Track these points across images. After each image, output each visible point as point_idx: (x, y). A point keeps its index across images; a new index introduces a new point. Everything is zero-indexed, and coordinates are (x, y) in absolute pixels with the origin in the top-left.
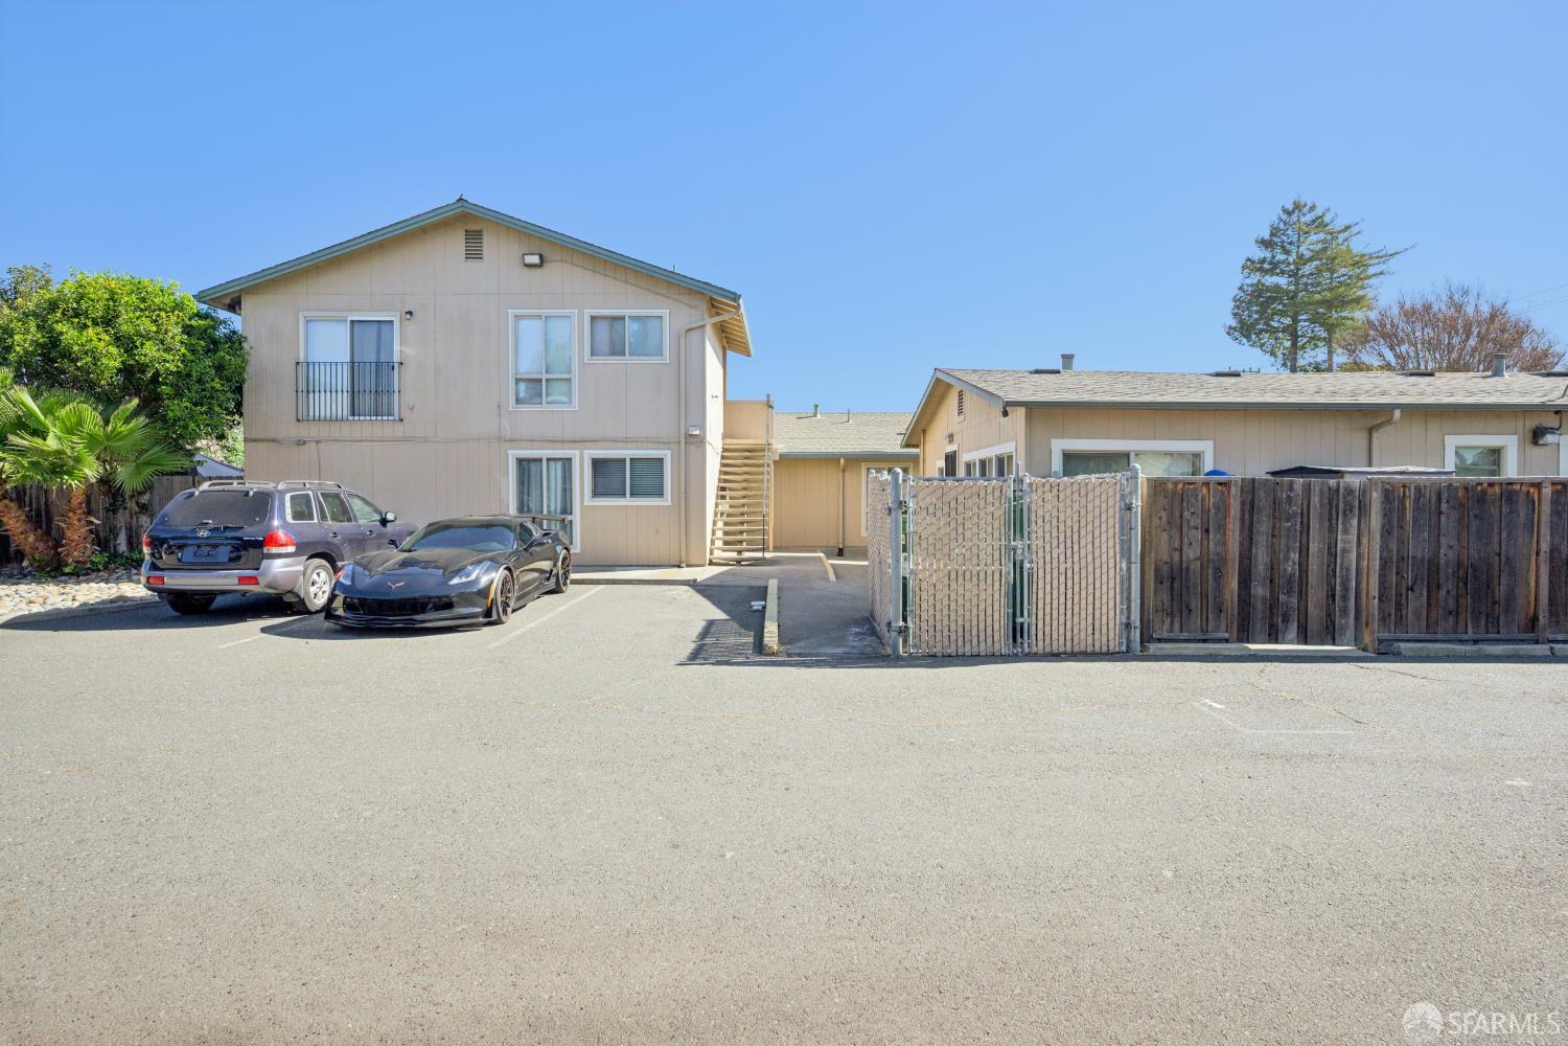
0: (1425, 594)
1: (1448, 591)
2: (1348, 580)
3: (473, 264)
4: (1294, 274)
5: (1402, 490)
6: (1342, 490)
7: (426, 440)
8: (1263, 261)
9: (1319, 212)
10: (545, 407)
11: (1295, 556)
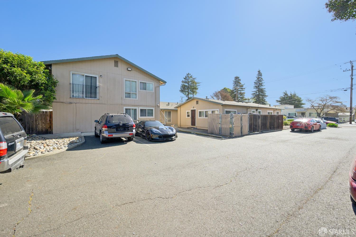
3: (116, 68)
4: (188, 84)
7: (105, 104)
8: (185, 81)
9: (191, 75)
10: (131, 99)
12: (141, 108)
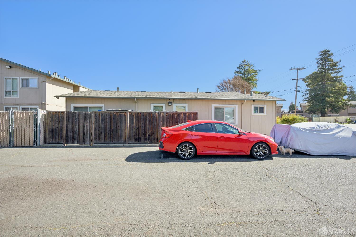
0: (104, 134)
1: (109, 134)
2: (88, 131)
5: (99, 114)
6: (86, 114)
8: (238, 71)
10: (12, 97)
11: (77, 127)
12: (22, 106)
